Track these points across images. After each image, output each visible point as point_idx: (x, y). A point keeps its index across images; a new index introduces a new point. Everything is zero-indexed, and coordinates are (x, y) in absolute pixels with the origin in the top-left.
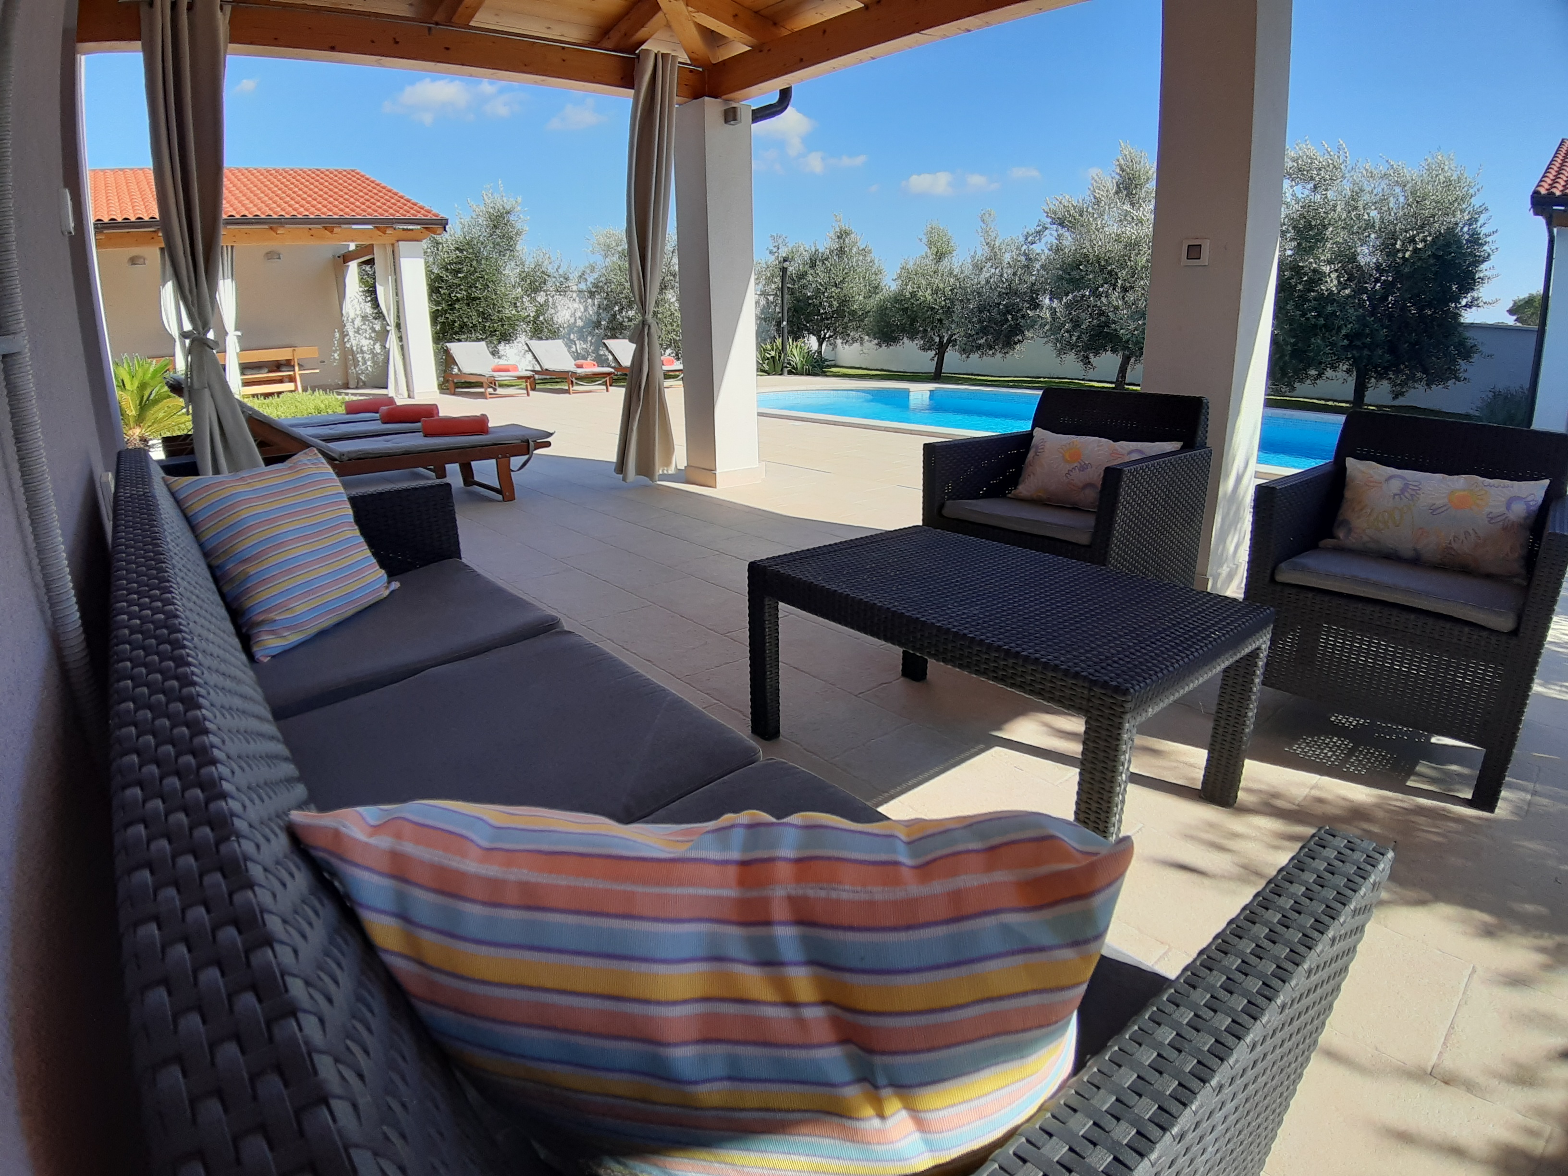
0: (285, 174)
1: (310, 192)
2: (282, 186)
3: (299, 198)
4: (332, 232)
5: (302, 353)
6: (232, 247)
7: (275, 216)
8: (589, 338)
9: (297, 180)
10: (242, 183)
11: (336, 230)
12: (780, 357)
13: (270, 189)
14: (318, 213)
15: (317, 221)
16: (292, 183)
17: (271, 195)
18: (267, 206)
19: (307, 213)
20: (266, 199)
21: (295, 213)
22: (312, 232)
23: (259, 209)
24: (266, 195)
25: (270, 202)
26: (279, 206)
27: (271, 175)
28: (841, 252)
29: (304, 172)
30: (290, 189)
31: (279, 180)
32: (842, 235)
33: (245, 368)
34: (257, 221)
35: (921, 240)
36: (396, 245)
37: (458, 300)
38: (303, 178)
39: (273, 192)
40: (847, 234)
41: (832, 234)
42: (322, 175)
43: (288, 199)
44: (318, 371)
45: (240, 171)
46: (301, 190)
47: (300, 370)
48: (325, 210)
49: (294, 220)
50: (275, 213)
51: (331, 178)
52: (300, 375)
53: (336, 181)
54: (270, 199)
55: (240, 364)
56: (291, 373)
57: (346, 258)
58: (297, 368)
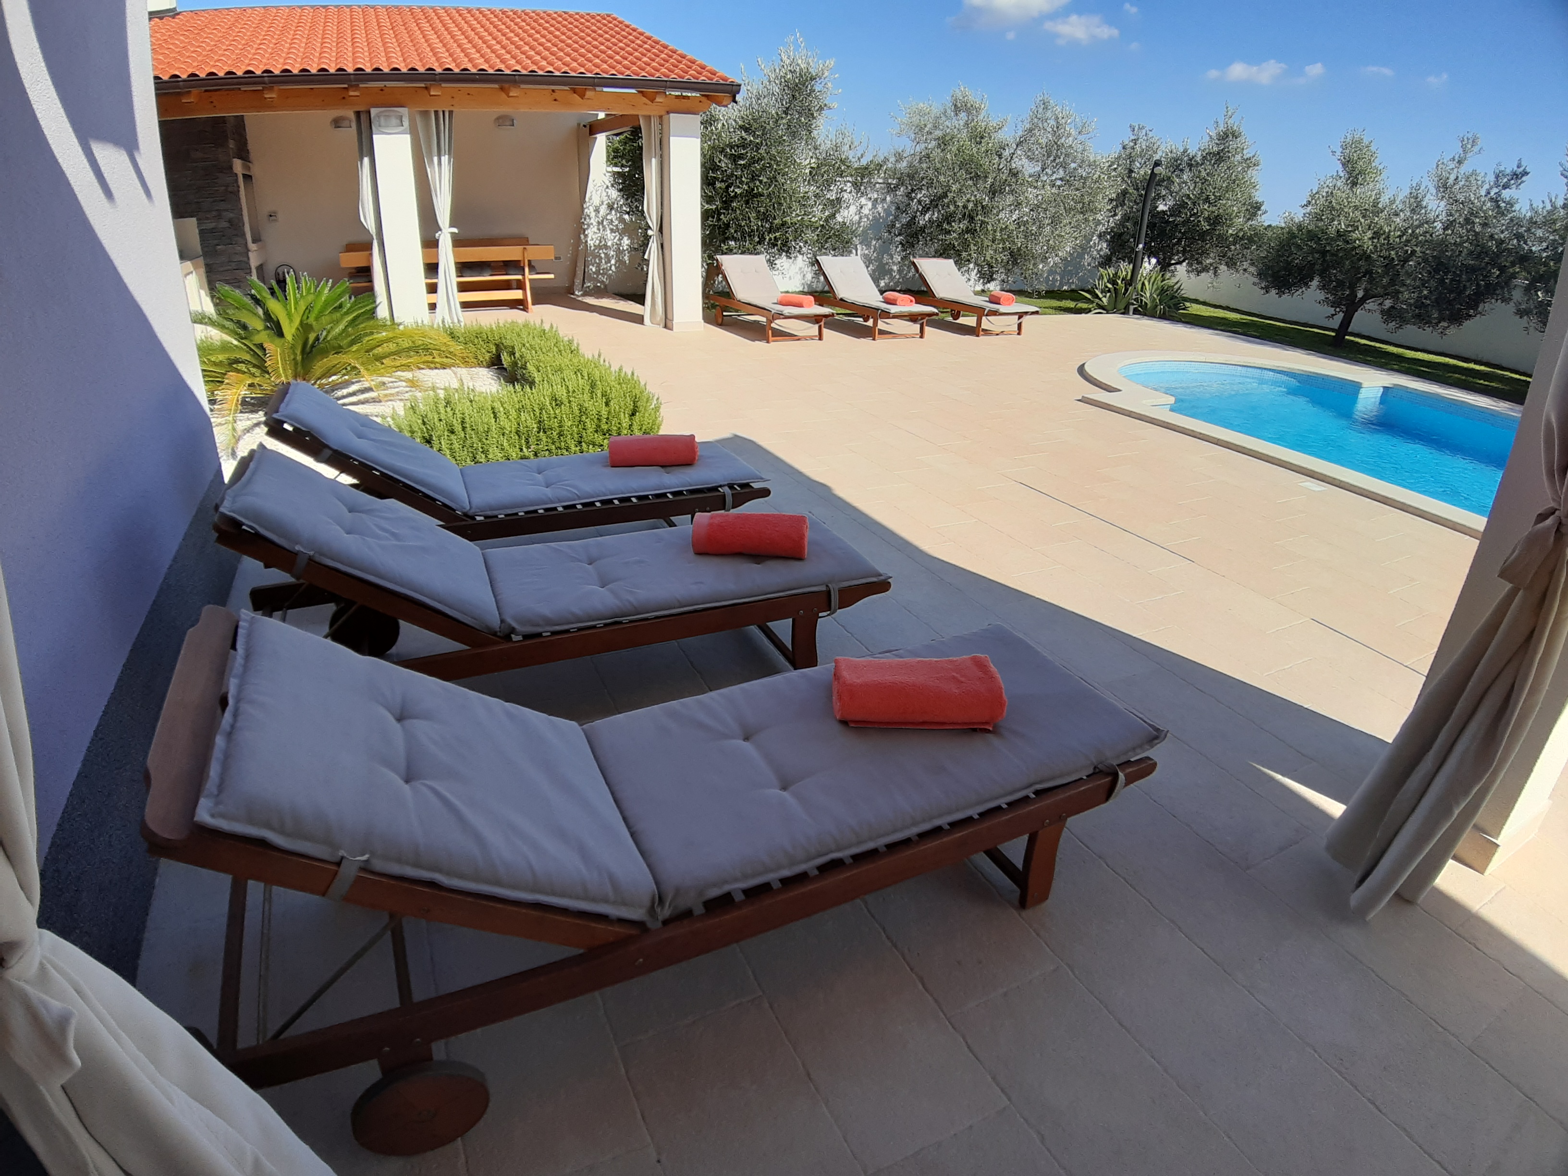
0: (524, 16)
1: (555, 40)
2: (520, 31)
3: (541, 48)
4: (582, 96)
5: (534, 253)
6: (451, 113)
7: (508, 72)
8: (874, 242)
9: (540, 25)
10: (470, 26)
11: (589, 94)
12: (1126, 290)
13: (504, 35)
14: (566, 69)
15: (565, 80)
16: (533, 28)
17: (505, 42)
18: (498, 56)
19: (551, 69)
20: (498, 47)
21: (534, 68)
22: (555, 95)
23: (487, 61)
24: (498, 43)
25: (503, 51)
26: (514, 57)
27: (508, 17)
28: (1219, 157)
29: (549, 15)
30: (530, 36)
31: (516, 24)
32: (1227, 136)
33: (463, 268)
34: (482, 77)
35: (1334, 152)
36: (665, 117)
37: (736, 196)
38: (547, 22)
39: (508, 39)
40: (1235, 136)
41: (1213, 134)
42: (570, 19)
43: (527, 48)
44: (552, 276)
45: (469, 12)
46: (544, 36)
47: (530, 274)
48: (575, 64)
49: (532, 78)
50: (508, 67)
51: (582, 24)
52: (530, 280)
53: (588, 28)
54: (504, 47)
55: (456, 263)
56: (520, 277)
57: (594, 128)
58: (527, 270)
